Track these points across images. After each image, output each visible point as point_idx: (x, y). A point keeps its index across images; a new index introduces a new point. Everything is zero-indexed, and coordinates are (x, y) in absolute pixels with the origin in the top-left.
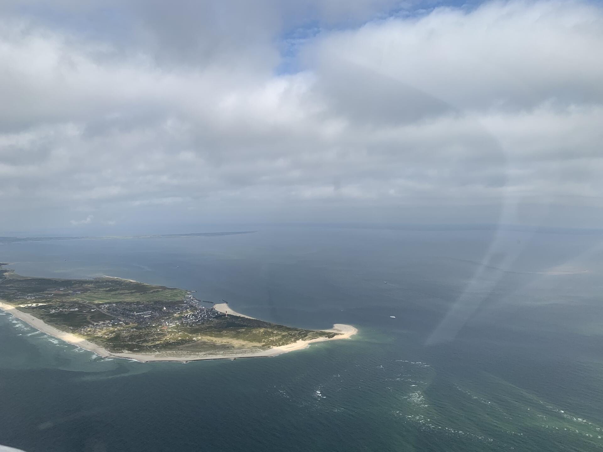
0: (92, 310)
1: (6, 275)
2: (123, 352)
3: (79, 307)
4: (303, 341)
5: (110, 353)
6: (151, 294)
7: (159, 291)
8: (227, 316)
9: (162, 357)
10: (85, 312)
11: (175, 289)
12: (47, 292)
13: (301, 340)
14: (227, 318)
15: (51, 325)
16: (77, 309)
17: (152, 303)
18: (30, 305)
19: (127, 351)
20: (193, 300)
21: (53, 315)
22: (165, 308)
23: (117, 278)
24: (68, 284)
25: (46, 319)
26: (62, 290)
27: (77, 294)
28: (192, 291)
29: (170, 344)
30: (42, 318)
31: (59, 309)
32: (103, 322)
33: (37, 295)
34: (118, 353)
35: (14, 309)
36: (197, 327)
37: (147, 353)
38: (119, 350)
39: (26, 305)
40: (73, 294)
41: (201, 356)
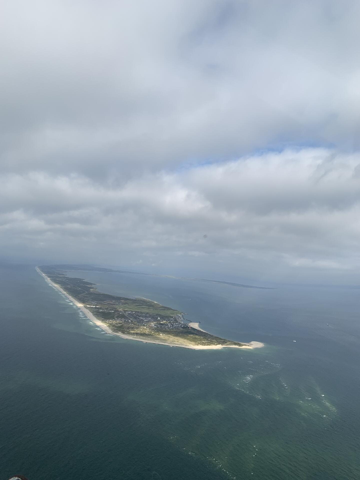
0: (120, 313)
1: (91, 290)
2: (118, 333)
3: (115, 311)
4: (221, 346)
5: (112, 332)
6: (159, 311)
7: (165, 310)
8: (190, 328)
9: (136, 338)
10: (116, 313)
11: (176, 310)
12: (105, 302)
13: (220, 345)
14: (189, 329)
15: (95, 317)
16: (113, 311)
17: (155, 314)
18: (92, 306)
19: (120, 333)
20: (180, 318)
21: (100, 312)
22: (159, 318)
23: (148, 300)
24: (118, 299)
25: (94, 313)
26: (113, 302)
27: (120, 305)
28: (185, 314)
29: (146, 334)
30: (93, 313)
31: (104, 310)
32: (120, 319)
33: (99, 302)
34: (116, 333)
35: (83, 306)
36: (169, 330)
37: (130, 335)
38: (117, 331)
39: (90, 306)
40: (117, 304)
41: (157, 342)
